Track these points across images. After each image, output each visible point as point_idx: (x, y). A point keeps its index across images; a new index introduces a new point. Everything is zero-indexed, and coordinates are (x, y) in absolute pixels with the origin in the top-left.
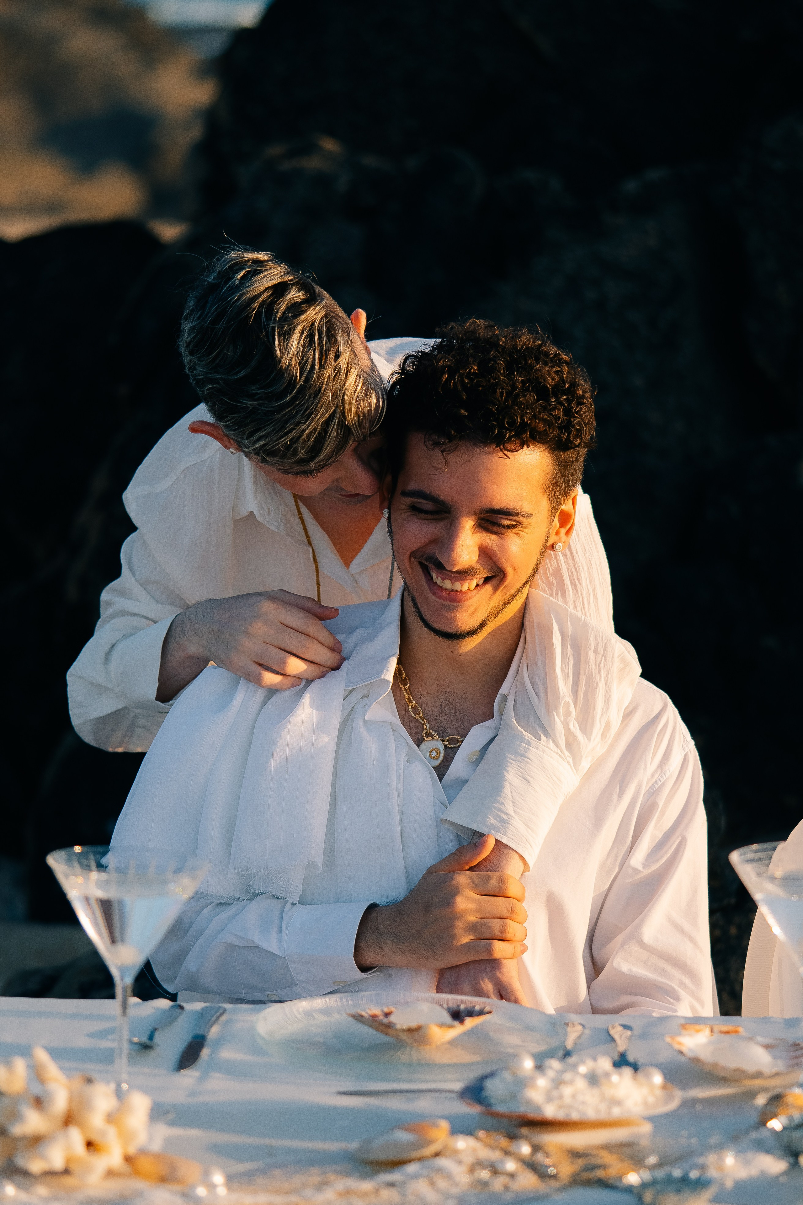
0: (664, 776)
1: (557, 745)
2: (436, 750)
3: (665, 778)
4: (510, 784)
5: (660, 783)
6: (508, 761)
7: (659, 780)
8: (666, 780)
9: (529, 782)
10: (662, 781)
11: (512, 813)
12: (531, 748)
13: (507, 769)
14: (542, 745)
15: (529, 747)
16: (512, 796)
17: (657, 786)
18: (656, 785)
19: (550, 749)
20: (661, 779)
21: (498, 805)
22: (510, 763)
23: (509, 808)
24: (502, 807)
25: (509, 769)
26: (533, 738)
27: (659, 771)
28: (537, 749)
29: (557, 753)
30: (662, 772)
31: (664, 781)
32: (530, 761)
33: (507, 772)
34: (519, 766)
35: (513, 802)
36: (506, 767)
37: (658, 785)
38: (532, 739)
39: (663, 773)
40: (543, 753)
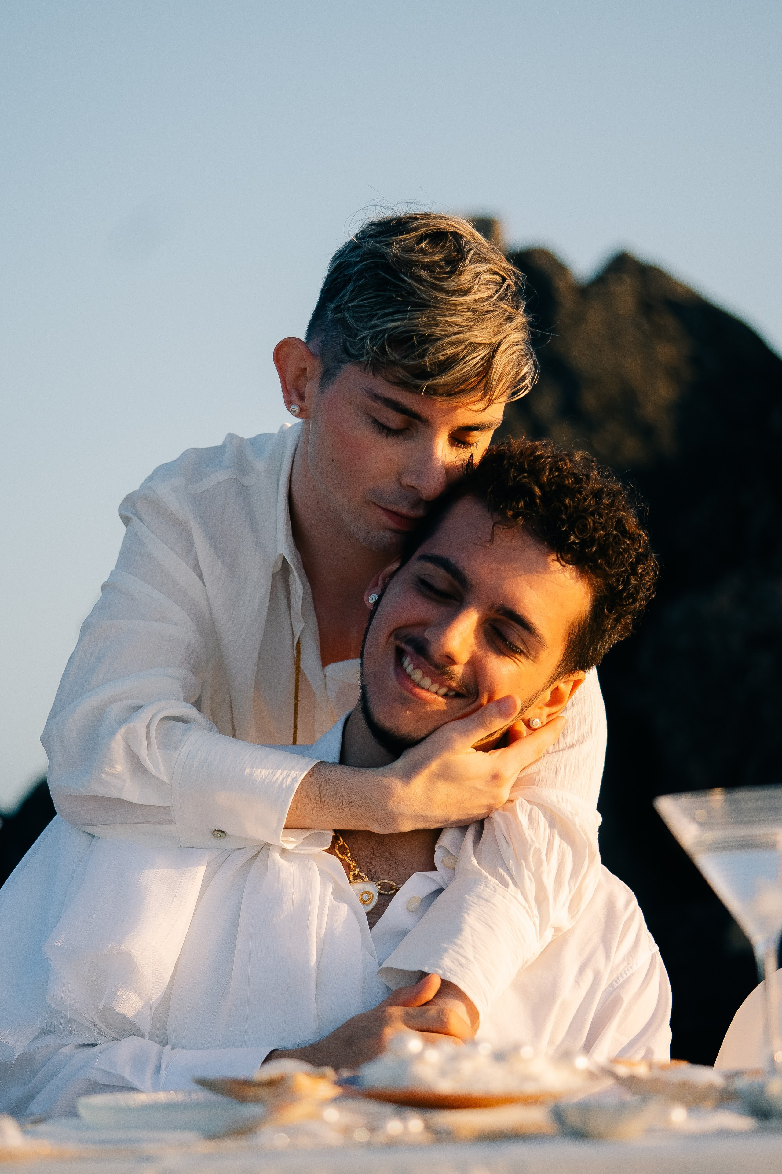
0: (630, 970)
1: (526, 899)
2: (368, 893)
3: (631, 972)
4: (471, 927)
5: (625, 977)
6: (469, 905)
7: (625, 973)
8: (632, 974)
9: (493, 930)
10: (628, 975)
11: (472, 958)
12: (497, 895)
13: (468, 912)
14: (510, 894)
15: (495, 894)
16: (473, 940)
17: (622, 980)
18: (621, 978)
19: (517, 900)
20: (627, 972)
21: (456, 948)
22: (472, 906)
23: (469, 953)
24: (461, 951)
25: (470, 912)
26: (500, 884)
27: (625, 964)
28: (504, 897)
29: (524, 908)
30: (628, 964)
31: (630, 975)
32: (495, 907)
33: (468, 916)
34: (482, 911)
35: (474, 947)
36: (466, 911)
37: (623, 978)
38: (498, 885)
39: (629, 966)
40: (510, 903)
